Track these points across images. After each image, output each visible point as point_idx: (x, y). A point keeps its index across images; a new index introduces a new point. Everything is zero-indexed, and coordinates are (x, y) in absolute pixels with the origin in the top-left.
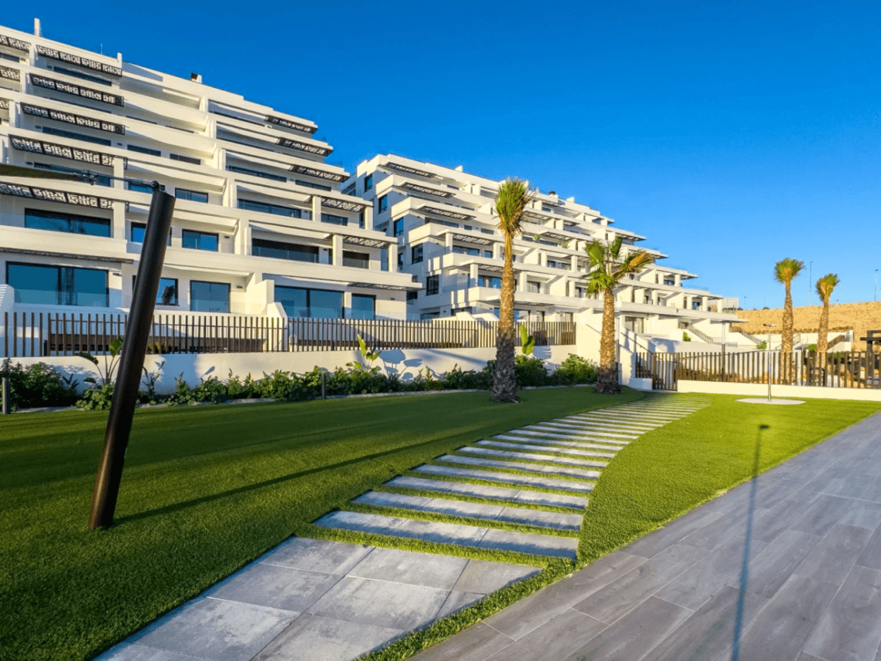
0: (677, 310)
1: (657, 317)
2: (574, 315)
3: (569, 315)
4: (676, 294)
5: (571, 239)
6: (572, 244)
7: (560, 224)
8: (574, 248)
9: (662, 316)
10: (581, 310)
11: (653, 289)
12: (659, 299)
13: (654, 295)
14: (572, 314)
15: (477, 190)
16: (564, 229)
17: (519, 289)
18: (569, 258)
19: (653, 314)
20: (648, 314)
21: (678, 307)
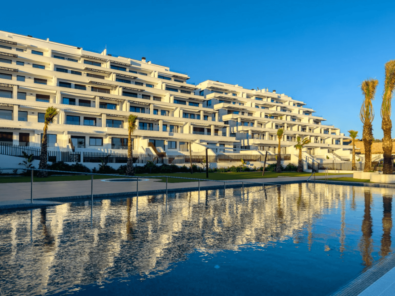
0: (329, 145)
1: (320, 148)
2: (287, 148)
3: (285, 148)
4: (328, 138)
5: (284, 115)
6: (284, 117)
7: (279, 108)
8: (285, 120)
9: (322, 148)
10: (289, 146)
11: (319, 136)
12: (321, 140)
13: (319, 139)
14: (286, 148)
15: (245, 96)
16: (281, 111)
17: (265, 138)
18: (284, 124)
19: (318, 147)
20: (316, 147)
21: (328, 143)
